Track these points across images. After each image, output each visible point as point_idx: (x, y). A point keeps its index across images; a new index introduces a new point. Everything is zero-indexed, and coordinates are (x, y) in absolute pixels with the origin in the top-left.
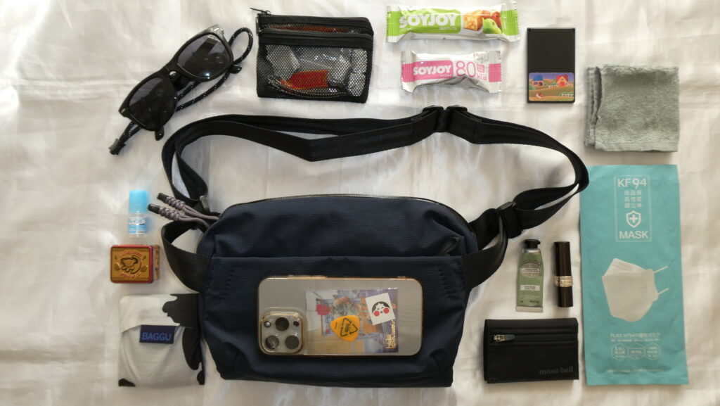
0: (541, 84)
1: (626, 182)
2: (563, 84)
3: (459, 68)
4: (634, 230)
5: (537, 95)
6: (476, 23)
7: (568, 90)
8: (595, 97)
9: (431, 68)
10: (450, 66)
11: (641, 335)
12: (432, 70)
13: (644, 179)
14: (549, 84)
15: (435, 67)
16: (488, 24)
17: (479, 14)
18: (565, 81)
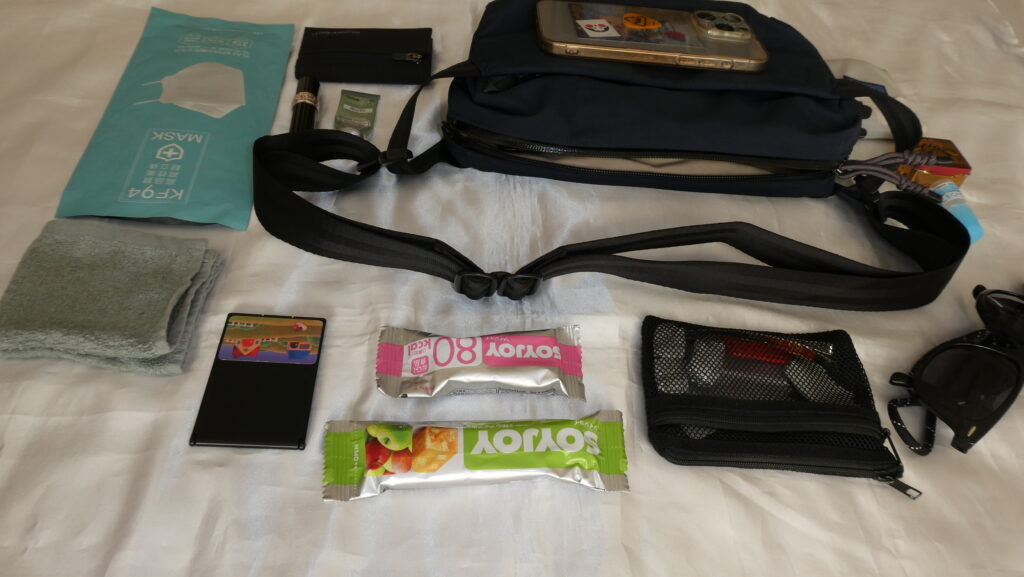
0: (293, 345)
1: (166, 194)
2: (247, 343)
3: (470, 349)
4: (176, 141)
5: (304, 328)
6: (429, 443)
7: (238, 332)
8: (185, 315)
9: (527, 356)
10: (489, 354)
11: (204, 51)
12: (524, 352)
13: (131, 196)
14: (276, 344)
15: (519, 355)
16: (401, 439)
17: (420, 460)
18: (241, 348)
